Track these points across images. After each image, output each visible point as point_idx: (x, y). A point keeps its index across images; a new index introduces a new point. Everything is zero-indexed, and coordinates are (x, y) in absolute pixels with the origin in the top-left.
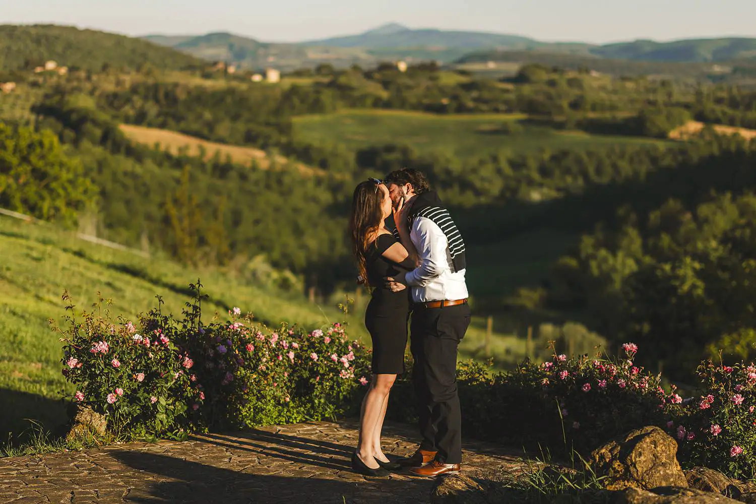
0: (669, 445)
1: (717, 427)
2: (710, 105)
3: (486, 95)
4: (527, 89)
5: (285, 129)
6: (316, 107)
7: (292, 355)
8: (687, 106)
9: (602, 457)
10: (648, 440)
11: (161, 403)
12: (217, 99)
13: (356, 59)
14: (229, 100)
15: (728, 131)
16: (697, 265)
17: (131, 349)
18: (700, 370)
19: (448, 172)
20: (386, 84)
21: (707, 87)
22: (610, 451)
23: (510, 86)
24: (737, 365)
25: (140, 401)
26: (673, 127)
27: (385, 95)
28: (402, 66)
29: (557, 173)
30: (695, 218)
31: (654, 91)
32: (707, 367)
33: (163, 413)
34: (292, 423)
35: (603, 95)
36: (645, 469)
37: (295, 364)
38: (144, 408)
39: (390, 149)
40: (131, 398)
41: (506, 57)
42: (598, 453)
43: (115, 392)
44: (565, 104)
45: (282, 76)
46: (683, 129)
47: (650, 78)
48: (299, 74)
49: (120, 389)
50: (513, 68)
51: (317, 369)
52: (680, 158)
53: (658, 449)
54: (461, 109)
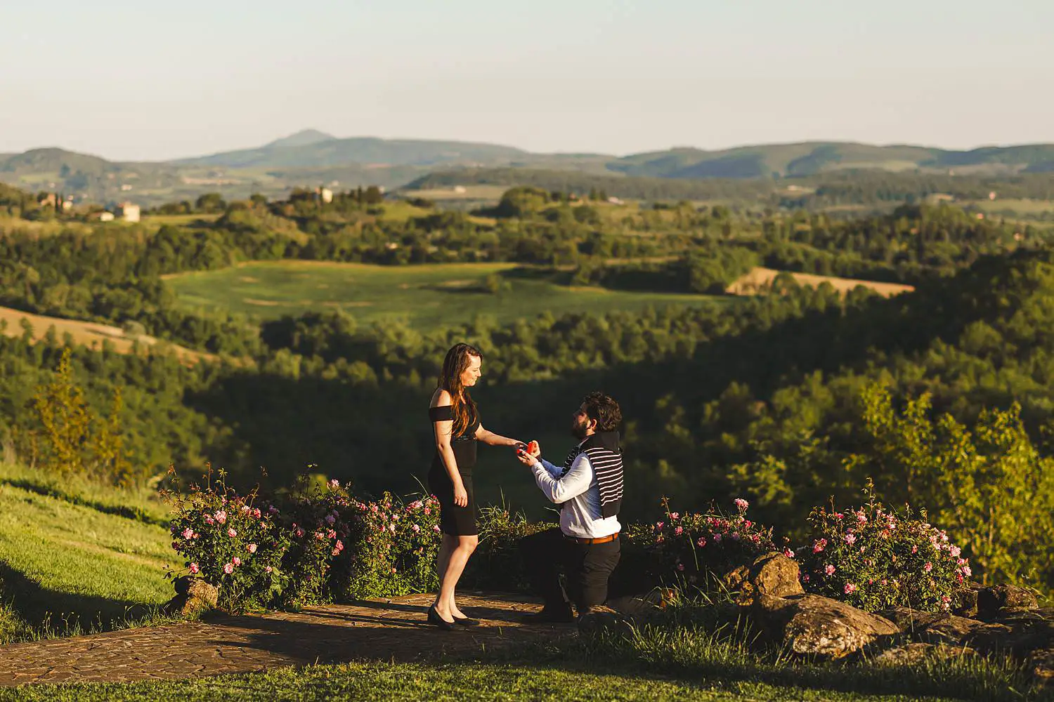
0: (791, 568)
1: (831, 567)
2: (786, 244)
3: (454, 235)
4: (514, 225)
5: (151, 293)
6: (198, 259)
7: (392, 527)
8: (752, 246)
9: (733, 579)
10: (773, 563)
11: (275, 573)
12: (47, 250)
13: (256, 184)
14: (65, 250)
15: (814, 280)
16: (781, 465)
17: (244, 520)
18: (812, 516)
19: (401, 352)
20: (303, 223)
21: (780, 217)
22: (740, 574)
23: (491, 222)
24: (847, 511)
25: (254, 572)
26: (733, 276)
27: (302, 238)
28: (328, 195)
29: (564, 350)
30: (770, 409)
31: (704, 224)
32: (819, 513)
33: (277, 584)
34: (398, 595)
35: (627, 231)
36: (772, 588)
37: (398, 536)
38: (259, 578)
39: (312, 319)
40: (246, 569)
41: (481, 179)
42: (729, 576)
43: (233, 562)
44: (572, 244)
45: (144, 213)
46: (748, 279)
47: (697, 205)
48: (170, 209)
49: (238, 558)
50: (493, 195)
51: (420, 540)
52: (745, 322)
53: (782, 570)
54: (417, 257)
